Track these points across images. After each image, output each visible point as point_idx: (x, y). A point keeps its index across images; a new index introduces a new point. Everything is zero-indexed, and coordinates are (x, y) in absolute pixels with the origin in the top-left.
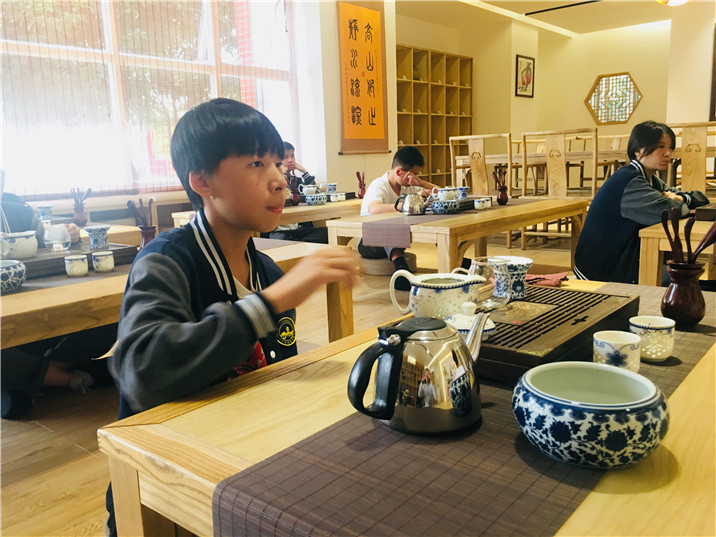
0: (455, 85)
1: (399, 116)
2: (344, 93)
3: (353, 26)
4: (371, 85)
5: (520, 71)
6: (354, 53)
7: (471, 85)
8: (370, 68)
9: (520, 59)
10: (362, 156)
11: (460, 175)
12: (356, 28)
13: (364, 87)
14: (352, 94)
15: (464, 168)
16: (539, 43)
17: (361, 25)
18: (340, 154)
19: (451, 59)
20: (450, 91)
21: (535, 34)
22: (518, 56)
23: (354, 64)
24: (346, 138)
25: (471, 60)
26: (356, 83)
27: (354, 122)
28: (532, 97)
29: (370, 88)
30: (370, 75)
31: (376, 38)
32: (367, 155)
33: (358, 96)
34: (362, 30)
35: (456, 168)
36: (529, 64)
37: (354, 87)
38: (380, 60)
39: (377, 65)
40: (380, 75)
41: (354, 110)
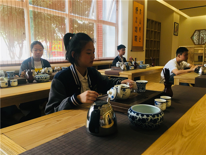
0: (156, 31)
1: (146, 40)
2: (133, 31)
3: (137, 9)
5: (175, 27)
6: (137, 18)
7: (160, 31)
8: (140, 23)
9: (175, 24)
10: (136, 52)
13: (138, 29)
14: (135, 31)
16: (180, 19)
17: (139, 9)
18: (131, 51)
19: (156, 23)
21: (179, 16)
22: (175, 23)
23: (136, 22)
24: (133, 46)
25: (161, 23)
26: (136, 28)
27: (135, 41)
28: (177, 35)
29: (140, 30)
31: (142, 14)
32: (138, 52)
33: (137, 32)
34: (139, 11)
36: (177, 25)
37: (136, 29)
39: (142, 23)
40: (142, 26)
41: (135, 37)
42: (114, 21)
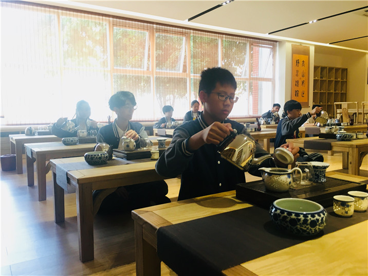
0: (339, 80)
1: (314, 93)
2: (293, 86)
3: (298, 62)
4: (303, 82)
6: (297, 71)
7: (347, 79)
8: (303, 76)
11: (339, 116)
12: (299, 63)
13: (300, 83)
14: (296, 86)
15: (340, 113)
17: (301, 61)
19: (337, 70)
20: (336, 82)
23: (297, 75)
25: (347, 69)
26: (297, 82)
27: (296, 96)
30: (303, 79)
31: (306, 65)
33: (298, 86)
34: (301, 63)
35: (337, 113)
38: (307, 73)
39: (306, 75)
40: (307, 79)
41: (296, 92)
42: (271, 77)
